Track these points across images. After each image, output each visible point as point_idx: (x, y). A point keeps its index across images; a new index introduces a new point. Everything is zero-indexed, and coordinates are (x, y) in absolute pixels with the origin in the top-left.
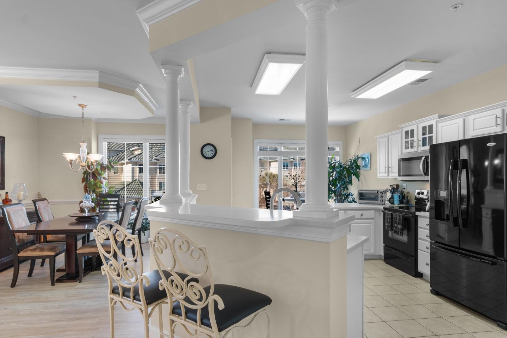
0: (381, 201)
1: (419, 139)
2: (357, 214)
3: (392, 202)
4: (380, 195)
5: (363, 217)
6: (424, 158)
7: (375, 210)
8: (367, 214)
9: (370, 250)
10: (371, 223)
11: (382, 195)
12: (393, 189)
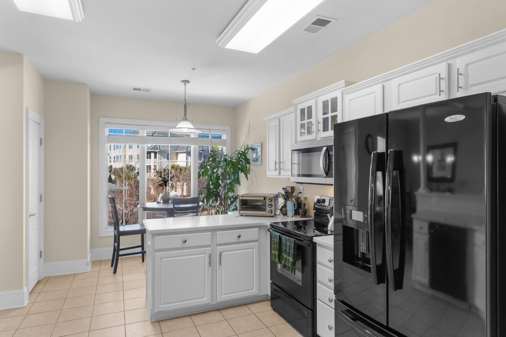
0: (269, 212)
1: (318, 120)
2: (232, 236)
3: (285, 212)
4: (268, 202)
5: (241, 239)
6: (325, 149)
7: (260, 227)
8: (247, 234)
9: (252, 289)
10: (253, 248)
11: (271, 203)
12: (286, 193)
